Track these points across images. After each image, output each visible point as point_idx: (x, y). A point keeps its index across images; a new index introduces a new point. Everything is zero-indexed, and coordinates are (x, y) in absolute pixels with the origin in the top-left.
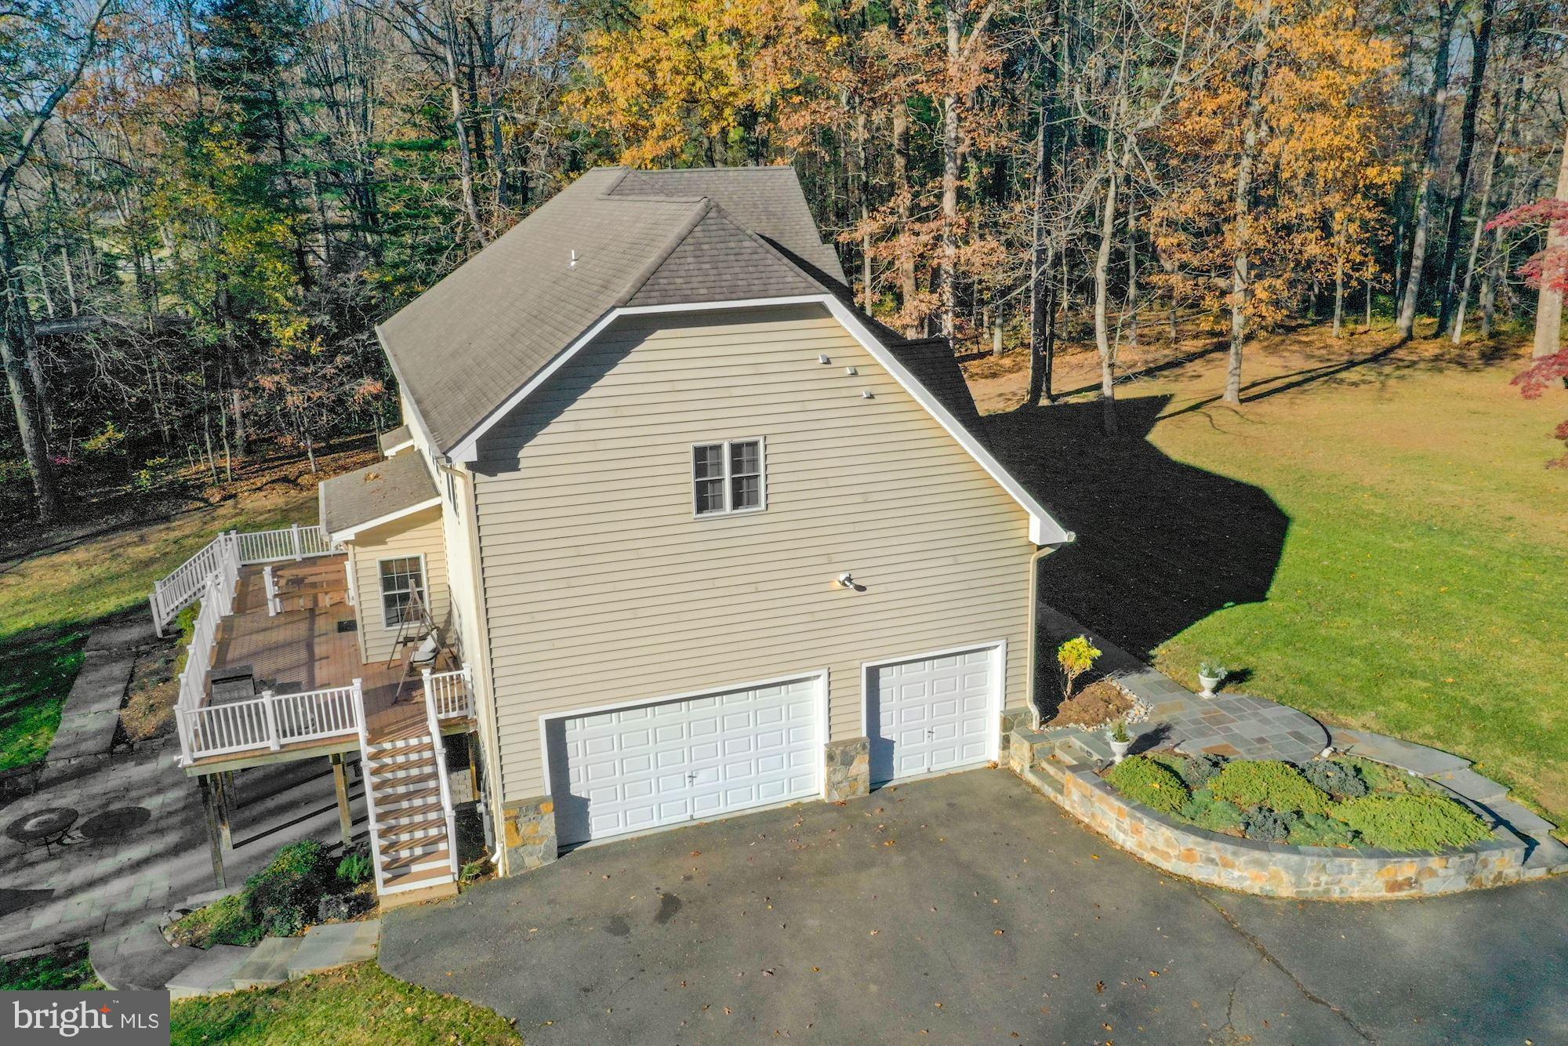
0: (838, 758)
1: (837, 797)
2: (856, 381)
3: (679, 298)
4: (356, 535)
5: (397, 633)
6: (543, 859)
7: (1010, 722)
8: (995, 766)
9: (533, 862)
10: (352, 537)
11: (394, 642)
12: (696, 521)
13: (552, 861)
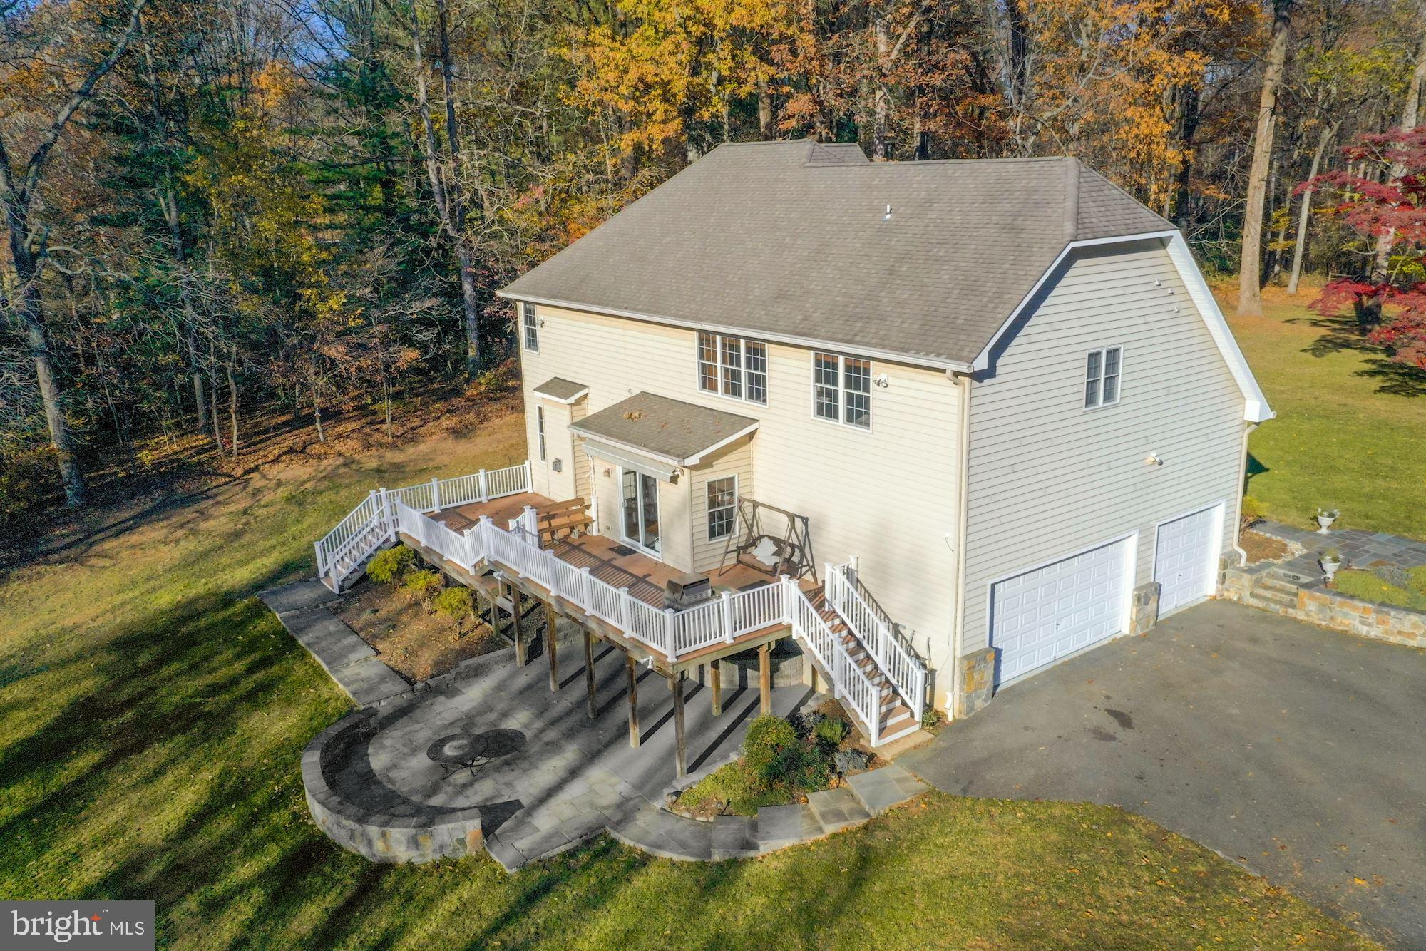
0: (1143, 600)
1: (1139, 632)
2: (1173, 299)
3: (1102, 234)
4: (701, 459)
5: (725, 544)
6: (985, 701)
7: (1227, 562)
8: (1215, 598)
9: (979, 704)
10: (698, 462)
11: (723, 551)
12: (1085, 413)
13: (989, 702)
